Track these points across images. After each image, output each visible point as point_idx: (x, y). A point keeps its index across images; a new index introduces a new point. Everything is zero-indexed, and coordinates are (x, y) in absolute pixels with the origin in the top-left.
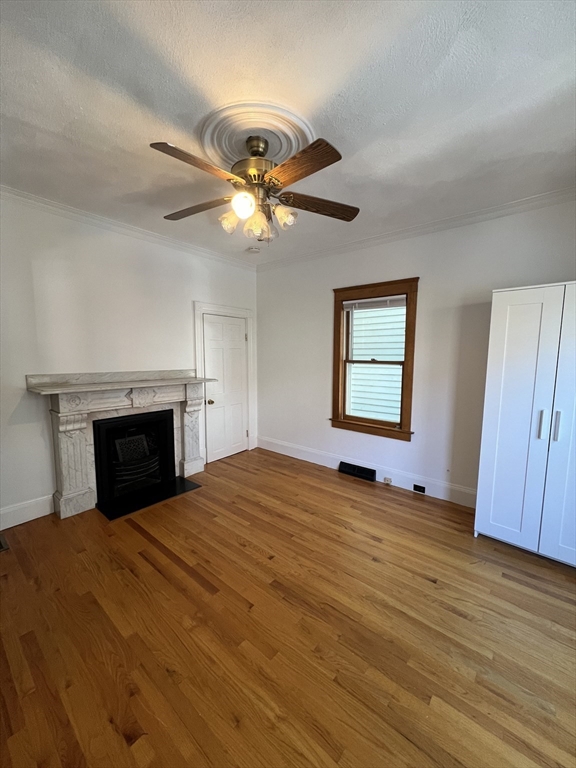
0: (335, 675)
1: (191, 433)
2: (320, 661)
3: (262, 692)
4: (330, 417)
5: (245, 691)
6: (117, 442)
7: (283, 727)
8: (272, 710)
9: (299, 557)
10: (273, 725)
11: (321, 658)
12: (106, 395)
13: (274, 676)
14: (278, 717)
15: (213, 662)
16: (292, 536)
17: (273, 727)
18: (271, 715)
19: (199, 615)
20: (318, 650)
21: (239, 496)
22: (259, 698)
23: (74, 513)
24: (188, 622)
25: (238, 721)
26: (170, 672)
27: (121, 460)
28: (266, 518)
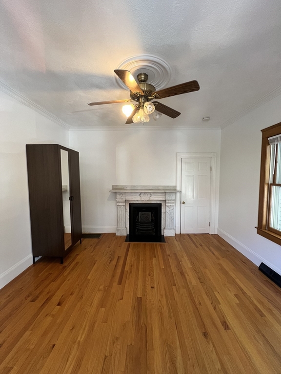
0: (108, 355)
1: (169, 216)
2: (112, 344)
3: (87, 329)
4: (257, 226)
5: (85, 322)
6: (140, 213)
7: (76, 346)
8: (81, 338)
9: (164, 298)
10: (76, 342)
11: (114, 343)
12: (132, 194)
13: (95, 329)
14: (79, 342)
15: (91, 306)
16: (175, 285)
17: (75, 342)
18: (79, 339)
19: (106, 288)
20: (117, 339)
21: (175, 254)
22: (84, 330)
23: (120, 235)
24: (102, 287)
25: (73, 329)
26: (82, 297)
27: (140, 221)
28: (174, 270)
